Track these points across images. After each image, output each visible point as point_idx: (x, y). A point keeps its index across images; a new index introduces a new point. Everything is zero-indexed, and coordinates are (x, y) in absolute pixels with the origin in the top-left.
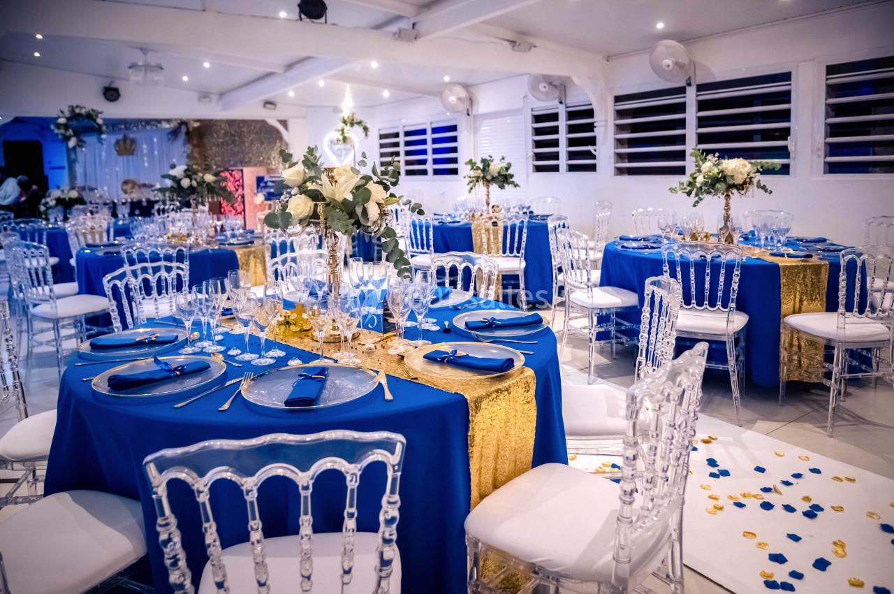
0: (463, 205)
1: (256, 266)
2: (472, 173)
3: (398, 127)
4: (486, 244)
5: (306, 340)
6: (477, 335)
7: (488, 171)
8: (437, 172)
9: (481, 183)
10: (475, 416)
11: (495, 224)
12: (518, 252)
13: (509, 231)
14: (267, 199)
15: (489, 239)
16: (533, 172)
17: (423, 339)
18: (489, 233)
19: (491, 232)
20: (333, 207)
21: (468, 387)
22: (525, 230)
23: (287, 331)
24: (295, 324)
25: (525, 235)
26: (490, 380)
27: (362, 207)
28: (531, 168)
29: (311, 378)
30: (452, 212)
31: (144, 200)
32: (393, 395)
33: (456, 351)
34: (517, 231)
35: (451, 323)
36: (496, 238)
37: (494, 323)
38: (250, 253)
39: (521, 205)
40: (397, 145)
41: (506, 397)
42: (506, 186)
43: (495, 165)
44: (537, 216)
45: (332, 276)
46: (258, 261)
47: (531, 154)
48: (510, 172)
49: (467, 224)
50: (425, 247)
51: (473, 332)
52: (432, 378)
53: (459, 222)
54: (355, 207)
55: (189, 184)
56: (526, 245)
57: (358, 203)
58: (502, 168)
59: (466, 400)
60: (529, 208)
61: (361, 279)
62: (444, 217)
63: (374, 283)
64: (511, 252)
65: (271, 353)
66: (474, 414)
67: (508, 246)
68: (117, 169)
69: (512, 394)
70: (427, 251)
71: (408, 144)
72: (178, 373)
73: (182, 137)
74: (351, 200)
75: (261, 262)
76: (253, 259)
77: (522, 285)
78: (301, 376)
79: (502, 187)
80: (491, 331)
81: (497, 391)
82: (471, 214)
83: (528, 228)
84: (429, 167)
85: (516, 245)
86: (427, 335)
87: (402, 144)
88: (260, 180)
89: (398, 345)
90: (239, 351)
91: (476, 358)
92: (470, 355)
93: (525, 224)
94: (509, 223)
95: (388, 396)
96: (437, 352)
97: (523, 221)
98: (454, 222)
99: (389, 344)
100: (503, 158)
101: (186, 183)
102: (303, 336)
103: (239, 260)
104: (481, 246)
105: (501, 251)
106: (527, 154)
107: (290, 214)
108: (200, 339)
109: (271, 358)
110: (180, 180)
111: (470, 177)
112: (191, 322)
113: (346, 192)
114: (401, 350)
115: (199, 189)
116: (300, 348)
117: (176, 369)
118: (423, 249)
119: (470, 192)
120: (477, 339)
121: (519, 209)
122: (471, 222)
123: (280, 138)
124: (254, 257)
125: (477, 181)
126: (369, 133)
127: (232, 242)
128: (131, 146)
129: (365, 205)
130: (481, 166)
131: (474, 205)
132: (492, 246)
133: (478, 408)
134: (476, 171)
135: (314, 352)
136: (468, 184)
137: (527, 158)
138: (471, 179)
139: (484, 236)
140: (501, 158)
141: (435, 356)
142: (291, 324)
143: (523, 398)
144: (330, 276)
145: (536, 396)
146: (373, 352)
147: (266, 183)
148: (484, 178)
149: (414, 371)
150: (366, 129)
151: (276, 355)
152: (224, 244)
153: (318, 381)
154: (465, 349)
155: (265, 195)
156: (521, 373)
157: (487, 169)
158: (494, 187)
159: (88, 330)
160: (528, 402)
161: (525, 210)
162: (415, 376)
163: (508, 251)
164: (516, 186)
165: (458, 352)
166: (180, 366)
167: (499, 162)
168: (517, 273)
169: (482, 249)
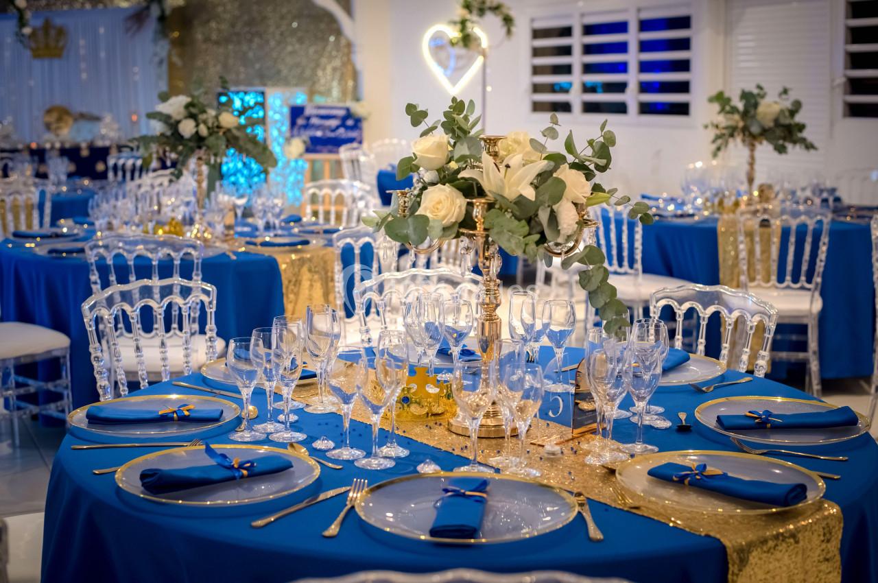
0: (701, 182)
1: (311, 286)
2: (722, 120)
3: (569, 16)
4: (745, 262)
5: (439, 431)
6: (739, 440)
7: (754, 117)
8: (646, 109)
9: (739, 139)
10: (737, 575)
11: (765, 224)
12: (809, 281)
13: (792, 239)
14: (308, 150)
15: (751, 252)
16: (845, 115)
17: (644, 442)
18: (752, 241)
19: (757, 239)
20: (501, 208)
21: (727, 527)
22: (825, 239)
23: (405, 414)
24: (419, 404)
25: (823, 249)
26: (764, 518)
27: (549, 209)
28: (840, 108)
29: (464, 495)
30: (678, 194)
31: (84, 145)
32: (603, 532)
33: (705, 466)
34: (809, 239)
35: (691, 416)
36: (766, 251)
37: (769, 421)
38: (302, 262)
39: (817, 185)
40: (567, 51)
41: (792, 547)
42: (789, 146)
43: (769, 106)
44: (849, 207)
45: (487, 324)
46: (316, 277)
47: (841, 80)
48: (799, 118)
49: (707, 219)
50: (626, 263)
51: (732, 434)
52: (664, 506)
53: (692, 215)
54: (538, 210)
55: (194, 130)
56: (825, 266)
57: (542, 203)
58: (782, 111)
59: (724, 548)
60: (833, 191)
61: (529, 328)
62: (661, 203)
63: (552, 336)
64: (795, 280)
65: (385, 450)
66: (736, 571)
67: (789, 267)
68: (32, 83)
69: (801, 543)
70: (630, 271)
71: (589, 49)
72: (245, 472)
73: (151, 26)
74: (533, 199)
75: (321, 279)
76: (307, 273)
77: (813, 344)
78: (446, 491)
79: (781, 150)
80: (765, 436)
81: (777, 537)
82: (716, 201)
83: (832, 234)
84: (631, 97)
85: (804, 267)
86: (650, 435)
87: (577, 50)
88: (296, 112)
89: (601, 452)
90: (331, 444)
91: (741, 480)
92: (730, 474)
93: (826, 227)
94: (794, 224)
95: (594, 532)
96: (670, 465)
97: (820, 222)
98: (682, 216)
99: (585, 446)
100: (785, 91)
101: (187, 128)
102: (432, 424)
103: (282, 273)
104: (736, 264)
105: (774, 278)
106: (833, 81)
107: (425, 219)
108: (260, 419)
109: (385, 458)
110: (178, 122)
111: (717, 127)
112: (252, 389)
113: (523, 184)
114: (607, 457)
115: (211, 141)
116: (432, 444)
117: (241, 467)
118: (620, 265)
119: (715, 155)
120: (739, 448)
121: (814, 193)
122: (716, 215)
123: (338, 32)
124: (310, 270)
125: (732, 135)
126: (514, 29)
127: (267, 239)
128: (58, 41)
129: (555, 207)
130: (740, 106)
131: (723, 183)
132: (759, 267)
133: (743, 562)
134: (729, 116)
135: (457, 452)
136: (714, 142)
137: (833, 88)
138: (718, 132)
139: (742, 247)
140: (781, 89)
141: (668, 472)
142: (412, 403)
143: (818, 552)
144: (483, 324)
145: (842, 551)
146: (559, 460)
147: (308, 118)
148: (745, 130)
149: (634, 495)
150: (508, 21)
151: (393, 454)
152: (255, 244)
153: (477, 501)
154: (719, 463)
155: (305, 142)
156: (818, 510)
157: (752, 112)
158: (765, 149)
159: (18, 385)
160: (827, 560)
161: (825, 195)
162: (637, 504)
163: (788, 278)
164: (809, 146)
165: (708, 468)
166: (248, 462)
167: (777, 99)
168: (805, 321)
169: (736, 271)
